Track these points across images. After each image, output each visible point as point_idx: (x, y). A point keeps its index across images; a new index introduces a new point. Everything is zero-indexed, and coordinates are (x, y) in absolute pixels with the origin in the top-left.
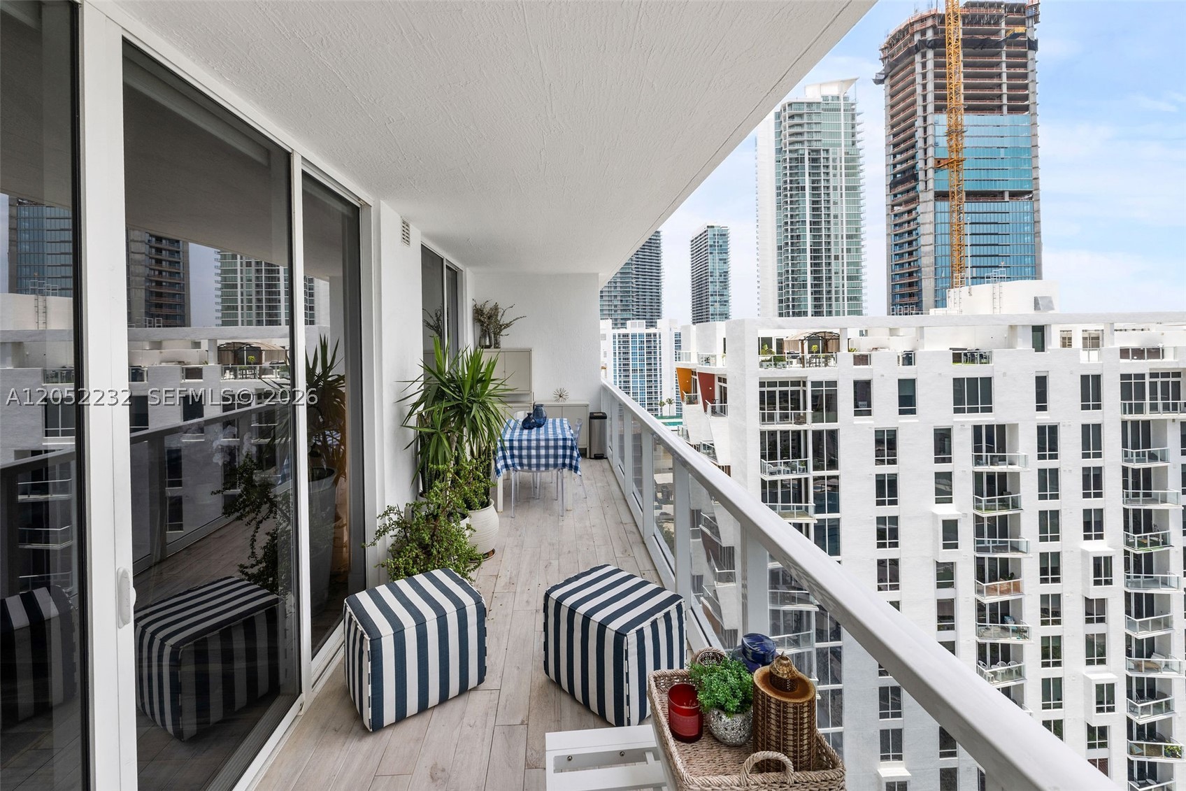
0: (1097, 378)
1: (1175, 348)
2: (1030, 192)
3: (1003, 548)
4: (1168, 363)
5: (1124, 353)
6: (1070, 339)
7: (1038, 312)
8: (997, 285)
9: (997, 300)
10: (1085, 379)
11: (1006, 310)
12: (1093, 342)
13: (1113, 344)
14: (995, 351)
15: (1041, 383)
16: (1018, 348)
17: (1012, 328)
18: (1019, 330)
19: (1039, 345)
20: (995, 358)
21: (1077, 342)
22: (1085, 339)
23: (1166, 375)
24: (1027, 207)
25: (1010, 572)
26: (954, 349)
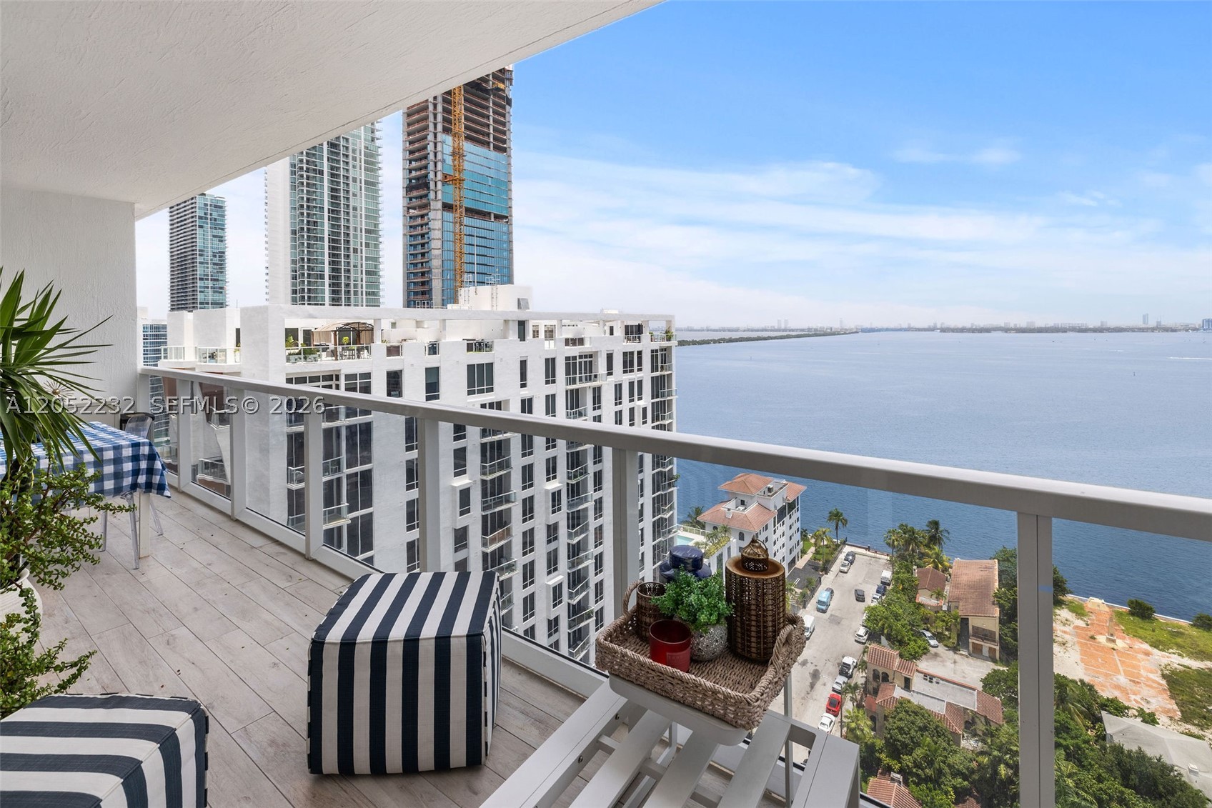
0: (553, 360)
1: (590, 338)
2: (507, 217)
3: (500, 503)
4: (588, 348)
5: (567, 342)
6: (538, 331)
7: (520, 311)
8: (494, 287)
9: (494, 299)
10: (547, 360)
11: (501, 307)
12: (550, 334)
13: (561, 335)
14: (495, 340)
15: (523, 364)
16: (510, 339)
17: (506, 322)
18: (511, 323)
19: (522, 337)
20: (496, 347)
21: (542, 335)
22: (546, 331)
23: (586, 357)
24: (505, 229)
25: (504, 520)
26: (468, 340)
